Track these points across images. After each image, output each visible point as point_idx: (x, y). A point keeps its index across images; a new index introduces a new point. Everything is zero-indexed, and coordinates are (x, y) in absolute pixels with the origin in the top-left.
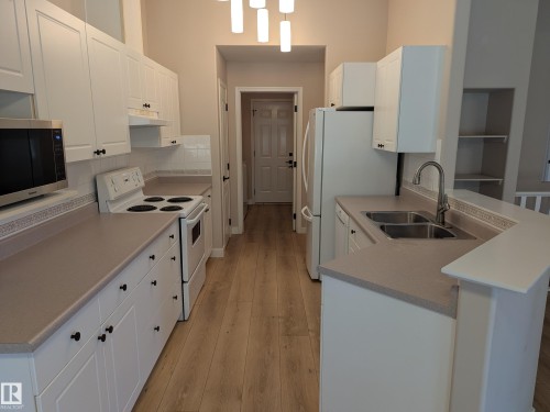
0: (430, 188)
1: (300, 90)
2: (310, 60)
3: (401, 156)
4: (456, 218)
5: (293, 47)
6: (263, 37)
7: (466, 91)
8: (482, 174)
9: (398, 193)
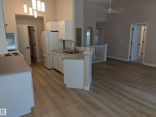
0: (72, 46)
1: (35, 26)
2: (40, 19)
3: (64, 40)
4: (77, 50)
5: (37, 16)
6: (31, 14)
7: (76, 29)
8: (78, 44)
9: (64, 49)
